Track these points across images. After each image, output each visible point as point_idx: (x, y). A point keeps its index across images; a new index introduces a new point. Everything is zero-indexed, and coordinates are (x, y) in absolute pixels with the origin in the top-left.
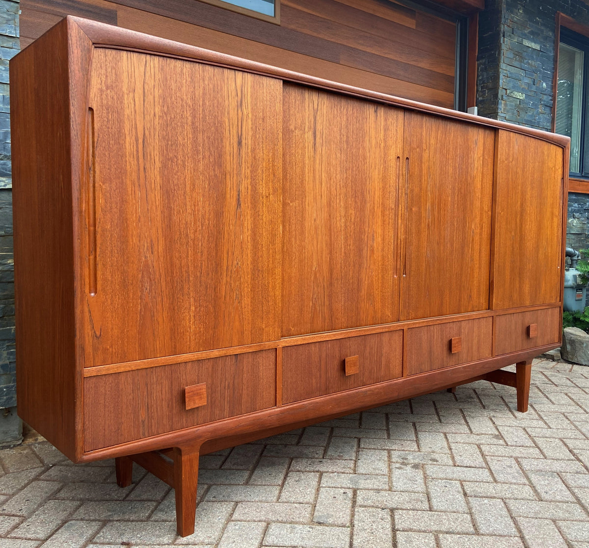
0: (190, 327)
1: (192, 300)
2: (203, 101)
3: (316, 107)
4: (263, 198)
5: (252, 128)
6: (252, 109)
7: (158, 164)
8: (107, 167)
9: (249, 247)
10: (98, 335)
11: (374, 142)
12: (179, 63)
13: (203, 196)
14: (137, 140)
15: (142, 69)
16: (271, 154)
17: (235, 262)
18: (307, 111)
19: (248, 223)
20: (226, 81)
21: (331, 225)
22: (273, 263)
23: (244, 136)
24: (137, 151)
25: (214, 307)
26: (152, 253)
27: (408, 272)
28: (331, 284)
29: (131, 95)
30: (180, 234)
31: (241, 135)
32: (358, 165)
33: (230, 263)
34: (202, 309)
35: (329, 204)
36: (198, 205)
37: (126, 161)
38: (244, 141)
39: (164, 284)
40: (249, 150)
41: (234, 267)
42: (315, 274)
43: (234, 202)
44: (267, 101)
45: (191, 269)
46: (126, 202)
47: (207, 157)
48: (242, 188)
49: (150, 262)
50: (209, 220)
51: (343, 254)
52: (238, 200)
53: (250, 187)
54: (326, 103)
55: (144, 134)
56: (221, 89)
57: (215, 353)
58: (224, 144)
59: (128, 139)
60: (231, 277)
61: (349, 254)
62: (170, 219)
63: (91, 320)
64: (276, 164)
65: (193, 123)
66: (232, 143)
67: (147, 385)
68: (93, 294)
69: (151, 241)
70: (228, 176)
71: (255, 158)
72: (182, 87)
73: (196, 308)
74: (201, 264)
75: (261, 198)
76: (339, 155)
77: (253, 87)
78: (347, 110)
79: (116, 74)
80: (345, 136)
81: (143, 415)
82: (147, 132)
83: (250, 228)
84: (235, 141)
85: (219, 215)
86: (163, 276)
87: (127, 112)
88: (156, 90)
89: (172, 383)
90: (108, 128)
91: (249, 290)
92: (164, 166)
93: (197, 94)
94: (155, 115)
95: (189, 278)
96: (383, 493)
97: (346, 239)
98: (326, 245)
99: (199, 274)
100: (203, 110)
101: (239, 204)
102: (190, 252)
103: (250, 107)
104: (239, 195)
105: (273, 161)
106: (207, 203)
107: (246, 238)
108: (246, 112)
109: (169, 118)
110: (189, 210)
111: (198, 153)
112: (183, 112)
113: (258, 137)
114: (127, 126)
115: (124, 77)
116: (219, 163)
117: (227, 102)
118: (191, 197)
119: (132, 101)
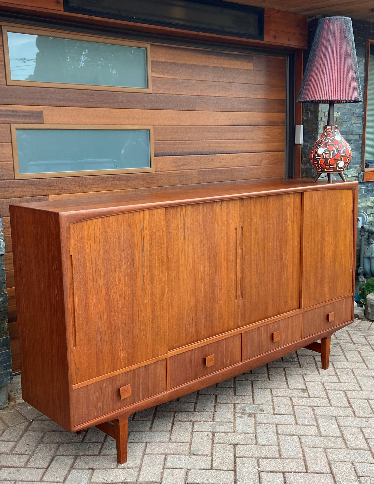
0: (121, 355)
1: (121, 341)
2: (124, 233)
3: (184, 214)
4: (156, 276)
5: (149, 240)
7: (102, 274)
8: (79, 282)
9: (150, 305)
10: (78, 367)
11: (220, 223)
12: (111, 218)
13: (125, 284)
14: (92, 265)
15: (93, 227)
16: (160, 251)
17: (142, 316)
18: (179, 218)
19: (149, 293)
20: (135, 218)
21: (195, 280)
22: (163, 311)
23: (145, 245)
24: (92, 270)
25: (132, 342)
26: (101, 321)
27: (244, 296)
28: (196, 314)
29: (89, 243)
30: (114, 307)
31: (144, 245)
32: (211, 240)
33: (140, 317)
34: (126, 345)
35: (194, 268)
36: (122, 289)
37: (87, 277)
38: (145, 248)
39: (107, 335)
40: (148, 252)
41: (142, 318)
42: (187, 311)
43: (140, 284)
44: (157, 222)
45: (120, 324)
46: (88, 297)
47: (126, 262)
48: (145, 274)
49: (100, 326)
50: (128, 296)
51: (203, 295)
52: (143, 281)
53: (149, 272)
54: (190, 210)
55: (96, 260)
56: (133, 224)
57: (134, 367)
58: (135, 253)
59: (88, 265)
60: (140, 324)
61: (207, 294)
62: (109, 301)
63: (74, 361)
64: (163, 255)
65: (119, 247)
66: (139, 251)
67: (101, 389)
68: (74, 348)
69: (101, 315)
70: (137, 270)
71: (151, 256)
72: (113, 229)
73: (123, 345)
74: (125, 321)
76: (199, 238)
77: (149, 217)
78: (203, 210)
79: (82, 234)
80: (202, 226)
81: (100, 404)
83: (150, 295)
84: (140, 249)
85: (133, 292)
86: (107, 331)
87: (87, 251)
88: (100, 236)
89: (113, 386)
90: (79, 263)
91: (150, 329)
92: (106, 274)
95: (119, 330)
96: (230, 434)
97: (205, 286)
98: (193, 292)
99: (124, 326)
100: (124, 238)
101: (143, 283)
102: (119, 315)
103: (148, 229)
104: (143, 278)
105: (161, 254)
106: (127, 287)
107: (148, 301)
108: (146, 232)
109: (107, 248)
110: (118, 294)
111: (122, 262)
112: (114, 242)
113: (152, 243)
114: (87, 258)
115: (85, 234)
116: (133, 264)
117: (136, 230)
118: (119, 286)
119: (89, 246)
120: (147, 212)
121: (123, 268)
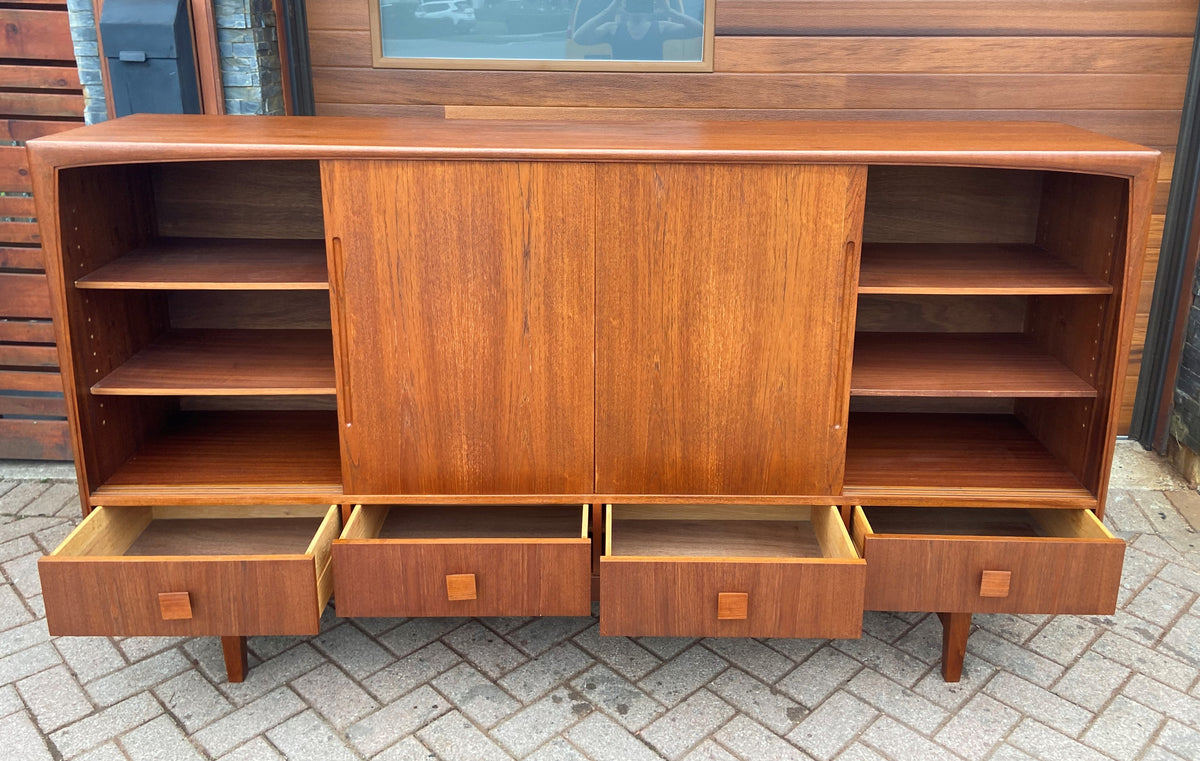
0: (462, 467)
1: (464, 438)
2: (473, 210)
4: (563, 319)
5: (545, 233)
6: (545, 208)
7: (417, 289)
8: (358, 296)
9: (543, 379)
10: (356, 464)
13: (475, 320)
14: (390, 265)
15: (393, 186)
16: (575, 263)
17: (522, 398)
19: (540, 351)
20: (505, 179)
22: (580, 400)
23: (533, 244)
24: (391, 277)
25: (493, 447)
26: (412, 384)
29: (381, 219)
30: (446, 364)
31: (529, 243)
33: (515, 398)
34: (477, 448)
36: (468, 331)
37: (378, 289)
38: (532, 251)
39: (427, 418)
40: (542, 261)
41: (520, 403)
43: (518, 327)
44: (568, 195)
45: (462, 403)
46: (380, 331)
47: (480, 275)
48: (532, 308)
49: (410, 394)
50: (484, 348)
52: (525, 323)
53: (542, 306)
55: (398, 258)
56: (499, 192)
58: (504, 257)
59: (379, 264)
60: (516, 414)
62: (433, 349)
63: (347, 449)
64: (584, 274)
65: (459, 238)
66: (514, 255)
68: (349, 425)
69: (411, 372)
70: (509, 296)
71: (549, 270)
72: (444, 197)
73: (469, 446)
74: (475, 398)
75: (560, 320)
77: (547, 181)
79: (363, 198)
82: (402, 256)
83: (543, 356)
84: (519, 252)
85: (497, 342)
86: (426, 409)
87: (377, 236)
88: (411, 207)
90: (357, 256)
91: (544, 431)
92: (424, 291)
93: (464, 204)
94: (410, 235)
95: (459, 414)
99: (472, 409)
100: (473, 220)
101: (526, 327)
102: (459, 385)
103: (541, 207)
104: (526, 318)
105: (580, 271)
106: (481, 329)
107: (537, 369)
108: (535, 215)
109: (428, 235)
110: (457, 338)
111: (467, 271)
112: (446, 226)
113: (554, 243)
114: (378, 250)
115: (373, 198)
116: (496, 279)
117: (507, 206)
118: (460, 324)
119: (383, 224)
120: (540, 168)
121: (471, 287)
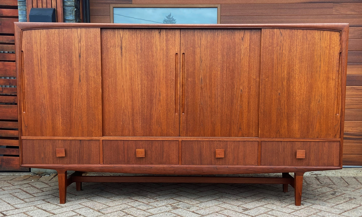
0: (60, 127)
1: (60, 117)
2: (63, 42)
3: (122, 36)
4: (91, 77)
5: (85, 50)
6: (85, 42)
7: (46, 67)
8: (28, 70)
9: (85, 97)
10: (26, 125)
11: (159, 48)
12: (53, 30)
13: (64, 78)
14: (38, 60)
15: (39, 35)
16: (95, 59)
17: (79, 104)
18: (117, 38)
19: (85, 88)
20: (73, 33)
21: (132, 88)
22: (97, 105)
23: (82, 53)
24: (38, 64)
25: (70, 120)
26: (44, 99)
27: (185, 111)
28: (133, 115)
29: (36, 45)
30: (55, 92)
32: (149, 60)
33: (77, 104)
34: (65, 121)
35: (131, 79)
36: (62, 81)
37: (34, 67)
38: (82, 55)
39: (49, 111)
40: (84, 59)
42: (124, 110)
43: (77, 80)
44: (92, 38)
45: (60, 105)
46: (35, 81)
47: (65, 63)
48: (81, 74)
49: (44, 102)
50: (67, 87)
51: (140, 102)
52: (80, 79)
53: (85, 73)
54: (127, 33)
55: (41, 57)
56: (71, 37)
57: (70, 138)
58: (73, 57)
59: (35, 59)
60: (77, 109)
61: (144, 102)
62: (51, 87)
63: (24, 121)
64: (98, 63)
65: (59, 51)
66: (76, 57)
67: (44, 146)
68: (24, 112)
69: (44, 95)
70: (75, 70)
71: (87, 61)
72: (55, 38)
73: (62, 120)
74: (64, 104)
75: (90, 78)
76: (136, 56)
77: (85, 33)
78: (141, 35)
79: (30, 38)
80: (140, 47)
81: (42, 156)
83: (85, 90)
84: (78, 56)
85: (71, 85)
86: (49, 107)
87: (34, 50)
88: (45, 41)
90: (28, 57)
91: (86, 115)
92: (48, 68)
93: (61, 40)
94: (44, 50)
95: (59, 109)
97: (142, 95)
98: (130, 97)
99: (63, 107)
100: (64, 46)
101: (80, 80)
102: (59, 99)
104: (80, 77)
105: (96, 62)
106: (66, 80)
107: (84, 94)
108: (82, 44)
109: (50, 50)
110: (58, 84)
111: (62, 62)
112: (55, 47)
113: (88, 53)
114: (34, 55)
115: (33, 38)
116: (71, 64)
117: (74, 41)
118: (59, 79)
119: (36, 47)
120: (84, 30)
121: (63, 67)
